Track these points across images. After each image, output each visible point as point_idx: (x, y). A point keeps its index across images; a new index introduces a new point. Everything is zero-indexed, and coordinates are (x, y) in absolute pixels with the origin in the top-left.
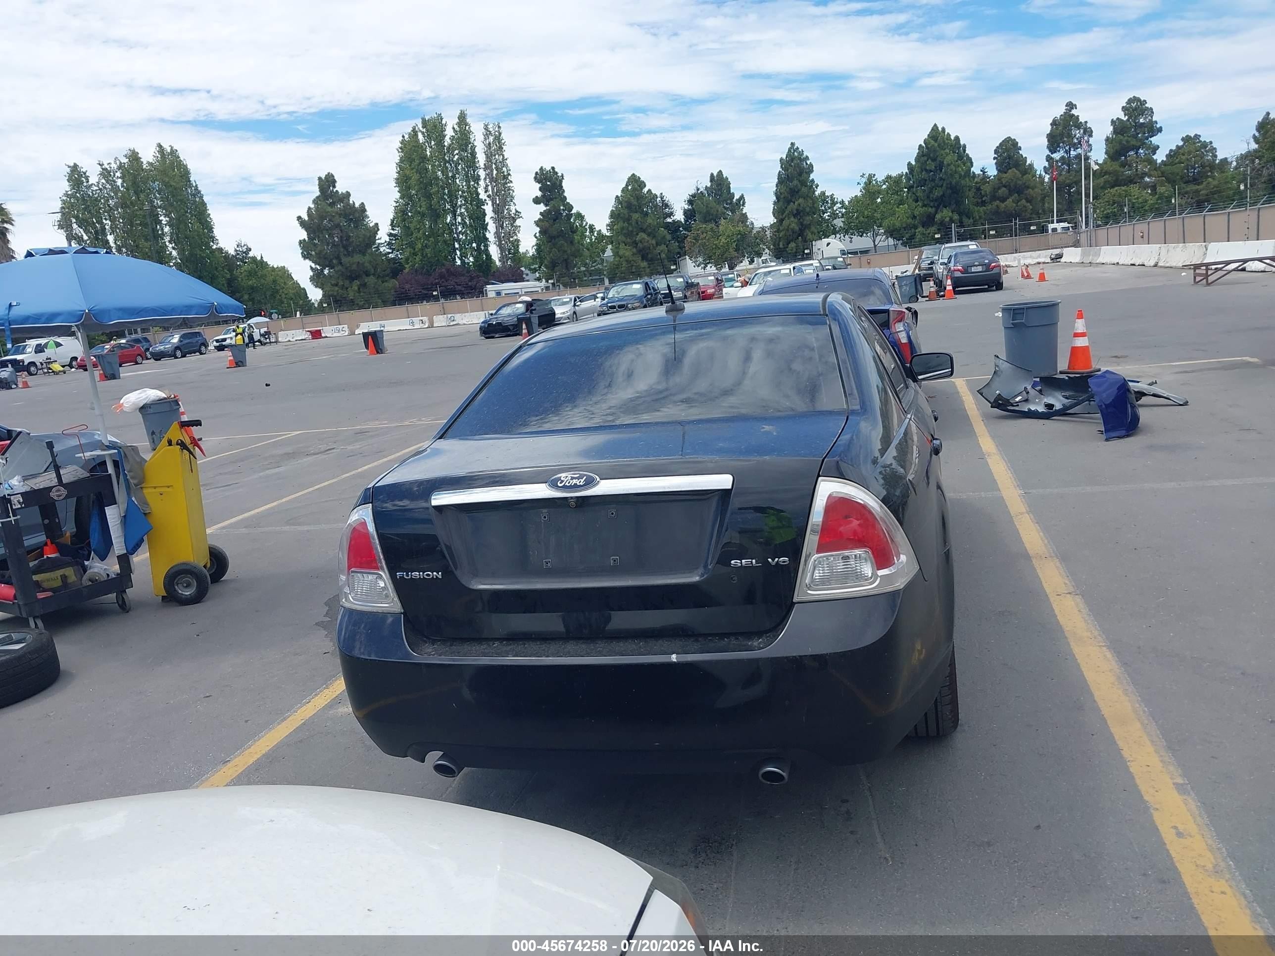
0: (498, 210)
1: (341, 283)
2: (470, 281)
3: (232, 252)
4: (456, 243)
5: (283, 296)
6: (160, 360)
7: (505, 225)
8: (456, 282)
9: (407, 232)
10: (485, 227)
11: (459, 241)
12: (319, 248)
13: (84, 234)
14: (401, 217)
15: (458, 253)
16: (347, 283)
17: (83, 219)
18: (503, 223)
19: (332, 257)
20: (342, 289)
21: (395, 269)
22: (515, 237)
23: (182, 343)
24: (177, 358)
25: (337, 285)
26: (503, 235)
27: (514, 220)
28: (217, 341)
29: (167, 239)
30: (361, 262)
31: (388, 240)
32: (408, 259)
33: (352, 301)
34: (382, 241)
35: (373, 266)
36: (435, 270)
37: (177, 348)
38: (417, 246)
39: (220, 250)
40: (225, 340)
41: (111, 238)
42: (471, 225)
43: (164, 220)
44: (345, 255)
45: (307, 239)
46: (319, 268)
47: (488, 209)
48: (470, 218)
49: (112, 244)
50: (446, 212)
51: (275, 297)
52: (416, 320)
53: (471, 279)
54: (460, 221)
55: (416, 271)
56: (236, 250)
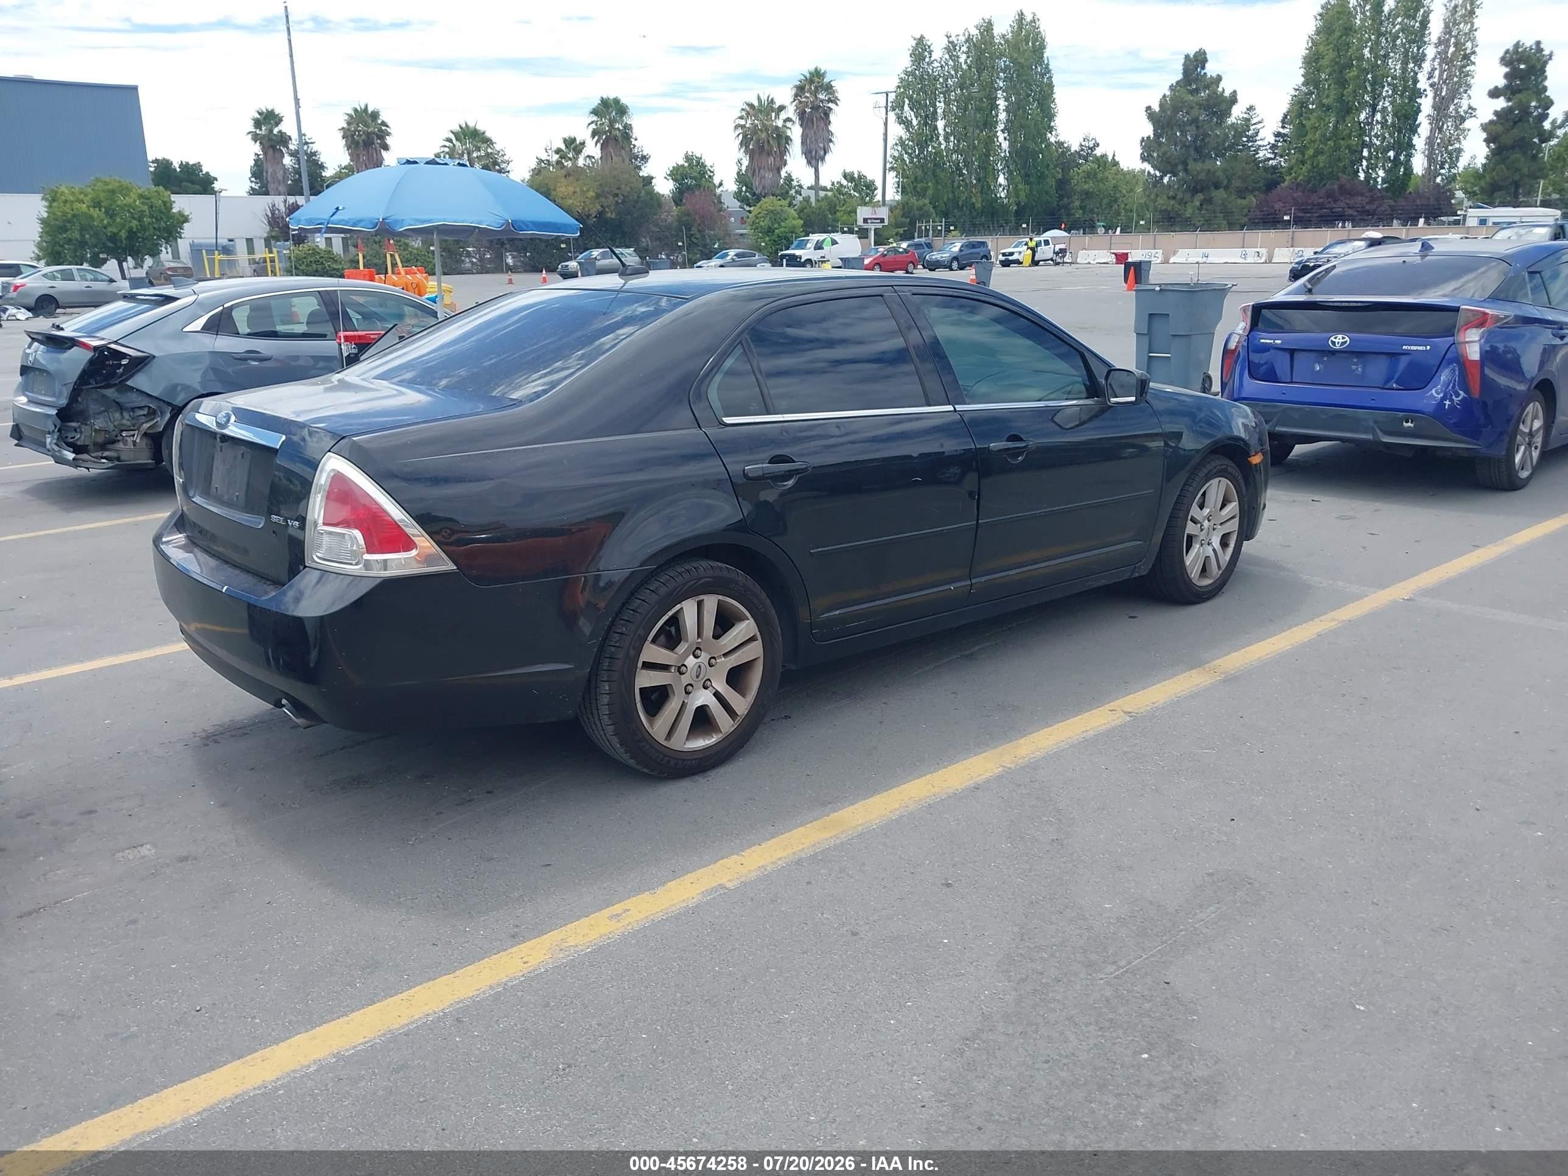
0: (1441, 107)
1: (1180, 195)
2: (1370, 203)
3: (1075, 147)
4: (1365, 150)
5: (1123, 206)
6: (934, 270)
7: (1445, 127)
8: (1347, 204)
9: (1301, 130)
10: (1414, 129)
11: (1370, 146)
12: (1164, 149)
13: (914, 119)
14: (1298, 112)
15: (1365, 163)
16: (1188, 196)
17: (916, 101)
18: (1443, 125)
19: (1177, 161)
20: (1180, 203)
21: (1271, 179)
22: (1457, 146)
23: (963, 253)
24: (952, 270)
25: (1174, 198)
26: (1439, 141)
27: (1463, 120)
28: (1004, 254)
29: (1001, 126)
30: (1212, 170)
31: (1272, 142)
32: (1292, 169)
33: (1188, 219)
34: (1265, 143)
35: (1227, 177)
36: (1325, 185)
37: (955, 258)
38: (1308, 152)
39: (1060, 144)
40: (1012, 254)
41: (940, 124)
42: (1393, 125)
43: (1002, 104)
44: (1195, 160)
45: (1152, 136)
46: (1158, 174)
47: (1426, 104)
48: (1395, 115)
49: (941, 132)
50: (1363, 105)
51: (1111, 207)
52: (1251, 251)
53: (1372, 200)
54: (1379, 119)
55: (1298, 185)
56: (1081, 145)
